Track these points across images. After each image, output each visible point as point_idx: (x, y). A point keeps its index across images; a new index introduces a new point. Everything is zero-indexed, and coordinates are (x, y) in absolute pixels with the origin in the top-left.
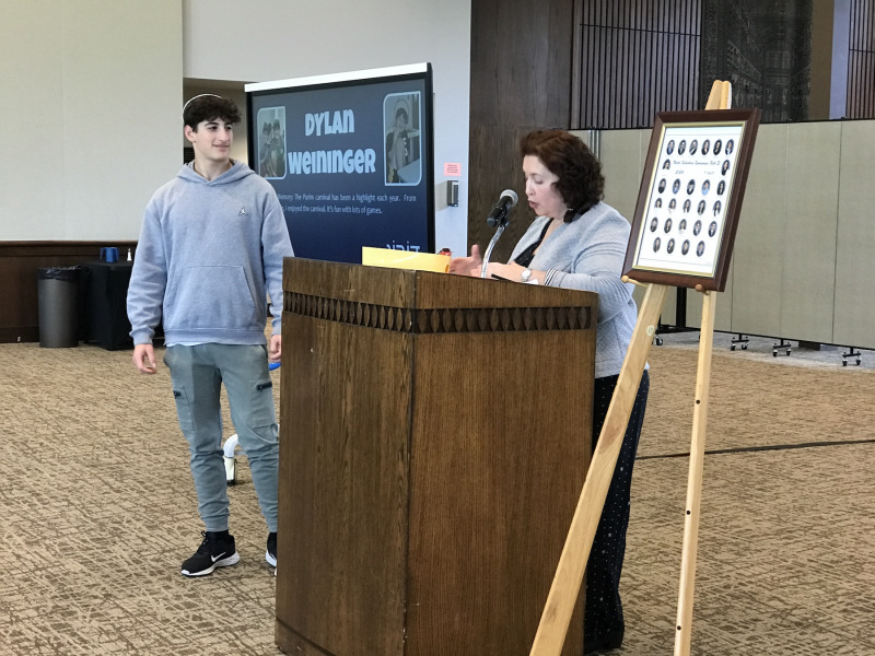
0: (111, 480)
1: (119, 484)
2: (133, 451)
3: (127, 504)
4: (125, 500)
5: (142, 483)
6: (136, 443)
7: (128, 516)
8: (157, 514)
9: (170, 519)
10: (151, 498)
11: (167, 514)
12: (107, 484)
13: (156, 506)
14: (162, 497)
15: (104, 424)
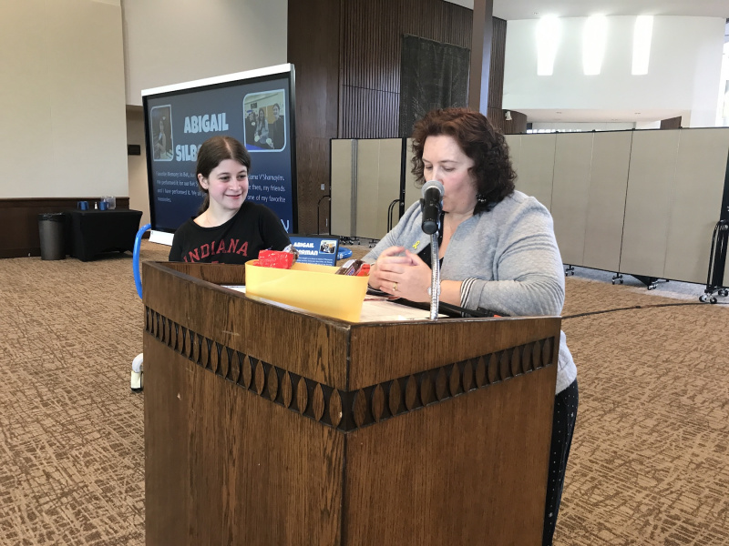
0: (44, 390)
1: (50, 395)
2: (71, 355)
3: (48, 422)
4: (49, 415)
5: (69, 392)
6: (78, 346)
7: (44, 438)
8: (69, 435)
9: (80, 441)
10: (72, 412)
11: (79, 434)
12: (40, 395)
13: (71, 424)
14: (81, 410)
15: (59, 327)
